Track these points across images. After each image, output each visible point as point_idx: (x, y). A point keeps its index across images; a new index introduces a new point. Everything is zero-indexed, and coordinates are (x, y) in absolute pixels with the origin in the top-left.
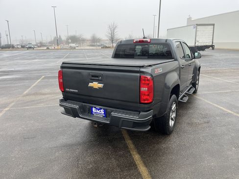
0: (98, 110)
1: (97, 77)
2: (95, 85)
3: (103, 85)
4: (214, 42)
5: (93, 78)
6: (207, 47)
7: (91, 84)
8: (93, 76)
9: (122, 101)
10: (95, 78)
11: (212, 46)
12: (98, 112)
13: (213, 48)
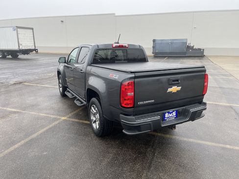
0: (171, 113)
1: (178, 80)
2: (174, 89)
3: (180, 87)
4: (36, 46)
5: (173, 83)
6: (31, 51)
7: (170, 90)
8: (174, 81)
9: (191, 97)
10: (175, 82)
11: (35, 50)
12: (170, 115)
13: (37, 52)
